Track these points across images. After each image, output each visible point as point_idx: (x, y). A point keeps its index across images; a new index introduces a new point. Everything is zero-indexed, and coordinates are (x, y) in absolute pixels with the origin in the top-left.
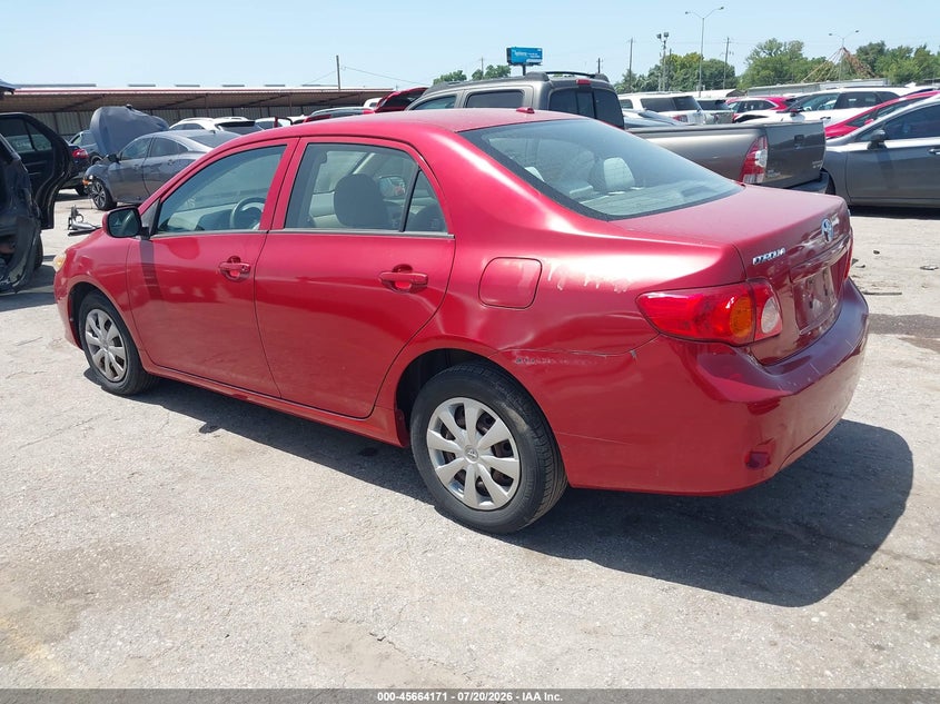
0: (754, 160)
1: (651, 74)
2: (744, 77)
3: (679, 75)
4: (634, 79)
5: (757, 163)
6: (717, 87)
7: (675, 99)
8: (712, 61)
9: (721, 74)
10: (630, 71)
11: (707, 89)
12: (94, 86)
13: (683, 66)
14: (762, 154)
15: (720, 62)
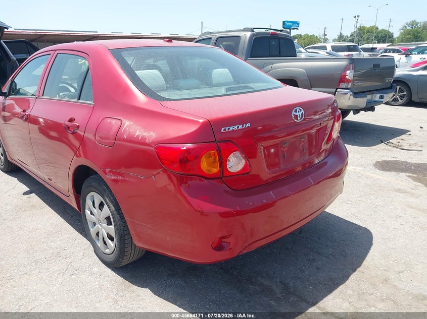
0: (346, 75)
1: (352, 35)
2: (398, 38)
3: (366, 36)
4: (343, 37)
5: (347, 77)
6: (384, 42)
7: (348, 46)
8: (383, 30)
9: (386, 36)
10: (341, 33)
11: (378, 43)
12: (97, 32)
13: (368, 32)
14: (350, 72)
15: (386, 30)
